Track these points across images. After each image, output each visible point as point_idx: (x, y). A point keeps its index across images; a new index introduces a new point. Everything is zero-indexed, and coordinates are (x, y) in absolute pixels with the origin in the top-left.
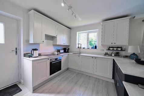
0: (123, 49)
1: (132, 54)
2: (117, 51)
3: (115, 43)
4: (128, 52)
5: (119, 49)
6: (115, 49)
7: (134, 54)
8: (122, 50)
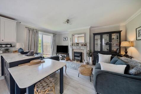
0: (13, 46)
1: (19, 49)
2: (6, 48)
3: (3, 40)
4: (17, 47)
5: (8, 46)
6: (4, 46)
7: (21, 49)
8: (11, 46)
